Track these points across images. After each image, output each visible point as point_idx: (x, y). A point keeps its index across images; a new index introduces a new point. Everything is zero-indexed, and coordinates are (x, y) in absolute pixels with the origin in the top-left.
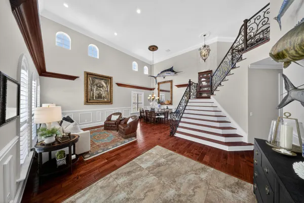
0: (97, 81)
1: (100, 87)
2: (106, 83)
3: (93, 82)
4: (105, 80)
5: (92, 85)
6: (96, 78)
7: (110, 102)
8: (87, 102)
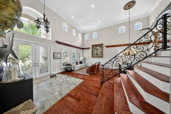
1: (97, 50)
4: (99, 46)
5: (94, 49)
6: (96, 46)
7: (102, 57)
8: (92, 57)
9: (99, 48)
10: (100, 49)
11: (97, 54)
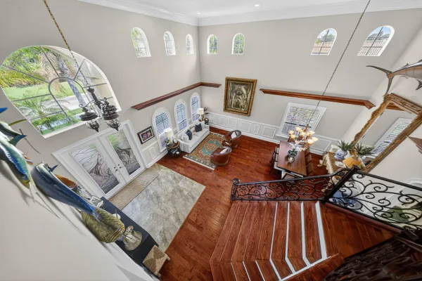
0: (237, 87)
1: (239, 94)
2: (247, 90)
3: (233, 88)
4: (247, 85)
5: (232, 92)
6: (237, 84)
7: (247, 113)
8: (226, 109)
9: (244, 91)
10: (247, 94)
11: (237, 105)
